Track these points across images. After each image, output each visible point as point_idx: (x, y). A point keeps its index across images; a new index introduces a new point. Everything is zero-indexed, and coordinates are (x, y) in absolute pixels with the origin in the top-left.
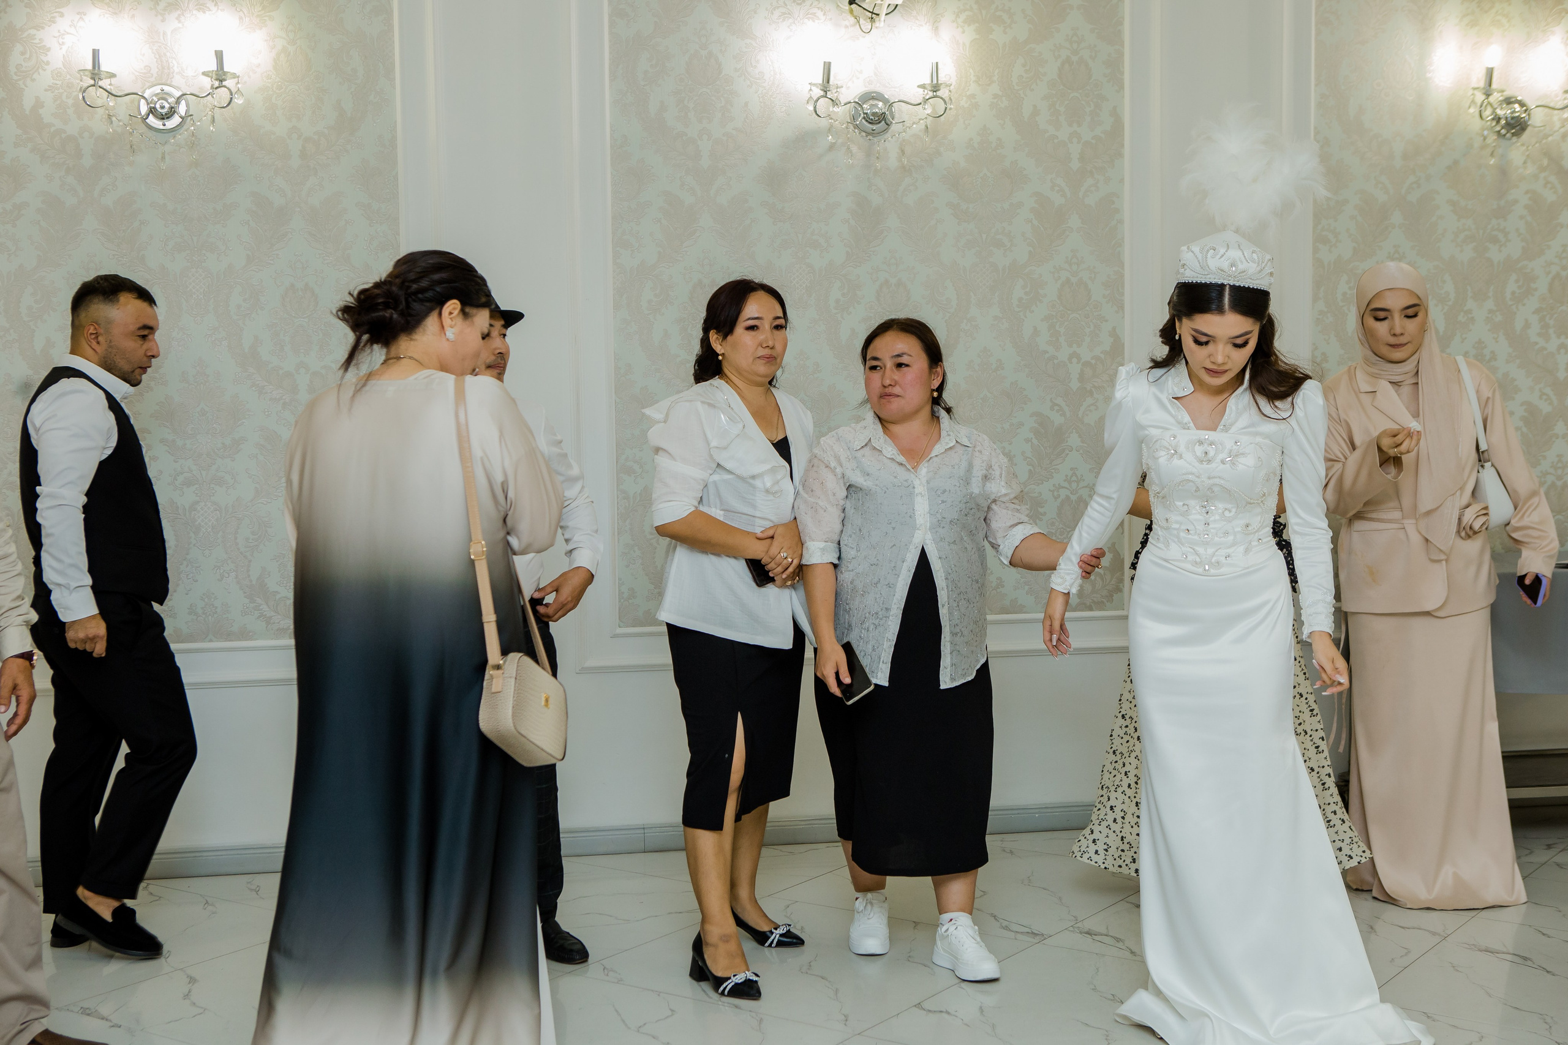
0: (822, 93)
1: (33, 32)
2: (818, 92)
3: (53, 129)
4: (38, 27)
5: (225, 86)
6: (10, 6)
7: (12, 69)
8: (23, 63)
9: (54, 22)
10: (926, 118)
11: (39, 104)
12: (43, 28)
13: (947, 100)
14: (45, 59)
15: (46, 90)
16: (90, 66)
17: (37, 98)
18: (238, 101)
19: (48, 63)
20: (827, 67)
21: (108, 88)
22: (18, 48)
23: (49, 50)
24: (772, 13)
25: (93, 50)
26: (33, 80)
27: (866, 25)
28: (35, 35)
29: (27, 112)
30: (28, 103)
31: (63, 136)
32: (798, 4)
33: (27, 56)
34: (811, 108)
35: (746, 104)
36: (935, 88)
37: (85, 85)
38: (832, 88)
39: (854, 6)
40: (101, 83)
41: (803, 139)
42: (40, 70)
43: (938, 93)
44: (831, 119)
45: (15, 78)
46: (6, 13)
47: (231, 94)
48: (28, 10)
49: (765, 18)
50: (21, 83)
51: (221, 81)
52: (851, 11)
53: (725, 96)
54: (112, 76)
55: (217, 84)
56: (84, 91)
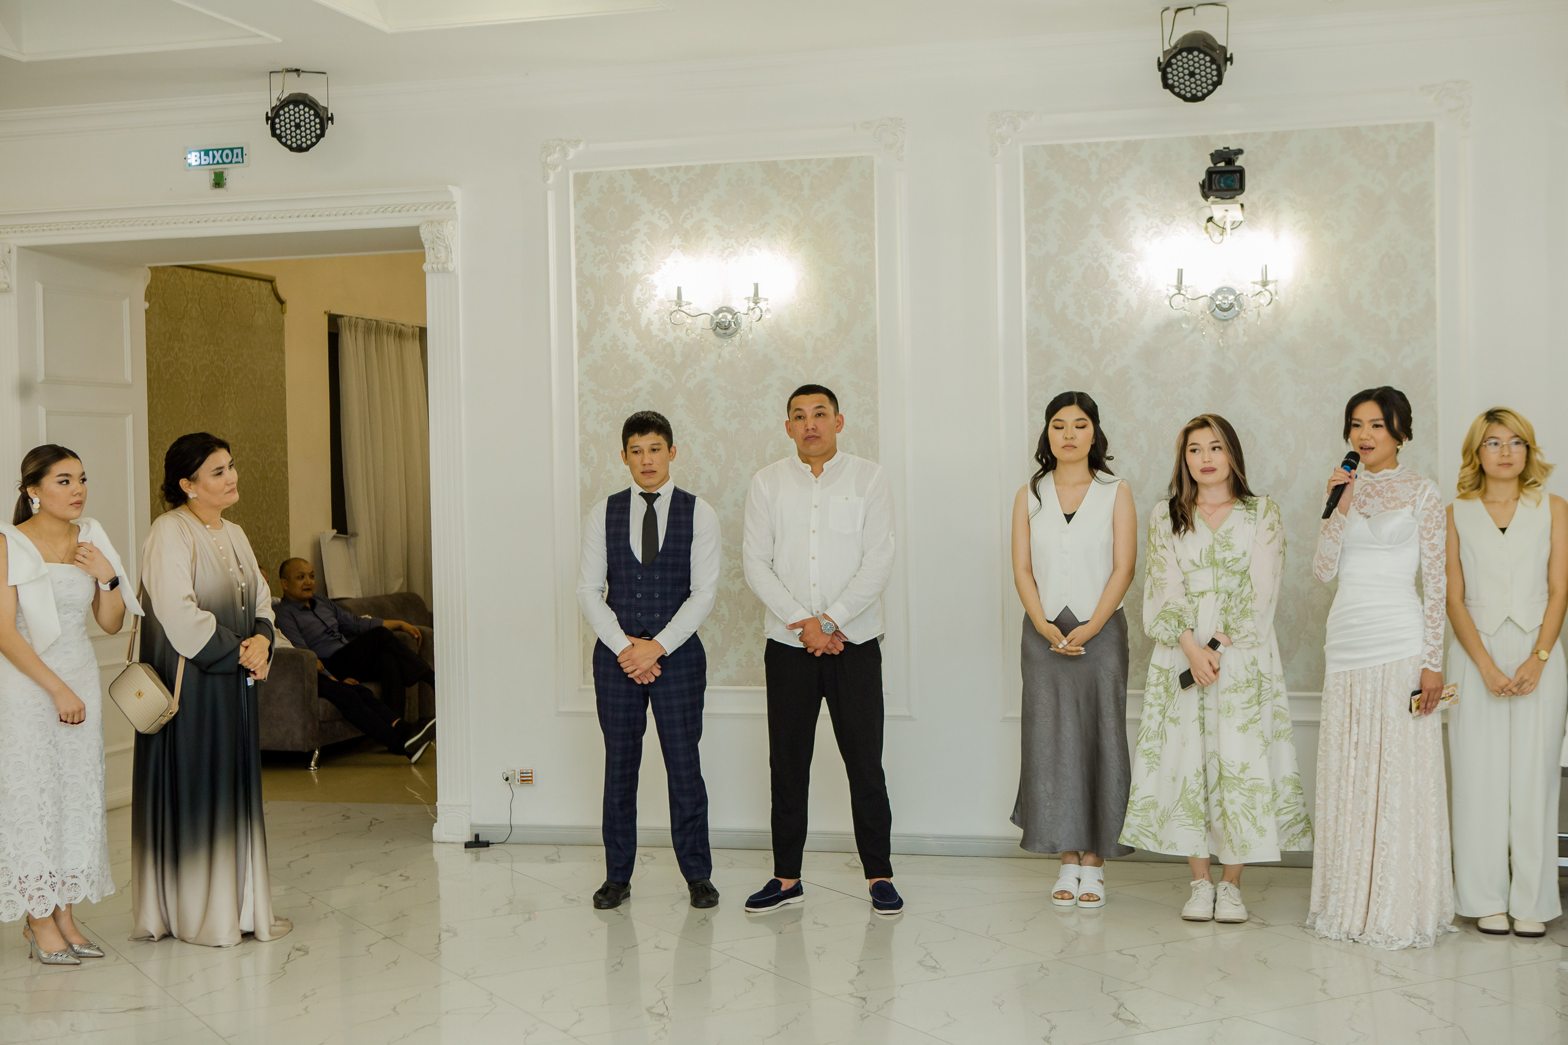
0: (1177, 291)
1: (647, 276)
2: (1174, 291)
3: (658, 339)
4: (650, 273)
5: (758, 307)
6: (635, 260)
7: (635, 301)
8: (642, 297)
9: (660, 268)
10: (1259, 307)
11: (650, 323)
12: (653, 273)
13: (1273, 293)
14: (654, 293)
15: (655, 313)
16: (675, 298)
17: (649, 319)
18: (767, 316)
19: (656, 296)
20: (1180, 273)
21: (688, 312)
22: (639, 287)
23: (657, 287)
24: (1147, 233)
25: (678, 287)
26: (647, 307)
27: (1217, 237)
28: (648, 278)
29: (643, 329)
30: (643, 322)
31: (664, 343)
32: (1167, 225)
33: (644, 292)
34: (1168, 303)
35: (1128, 300)
36: (1265, 284)
37: (672, 309)
38: (1183, 287)
39: (1210, 223)
40: (683, 309)
41: (1170, 326)
42: (651, 301)
43: (1267, 288)
44: (1185, 310)
45: (637, 306)
46: (632, 264)
47: (762, 312)
48: (645, 262)
49: (1142, 236)
50: (640, 309)
51: (756, 303)
52: (1206, 228)
53: (1112, 295)
54: (689, 304)
55: (752, 305)
56: (671, 314)
